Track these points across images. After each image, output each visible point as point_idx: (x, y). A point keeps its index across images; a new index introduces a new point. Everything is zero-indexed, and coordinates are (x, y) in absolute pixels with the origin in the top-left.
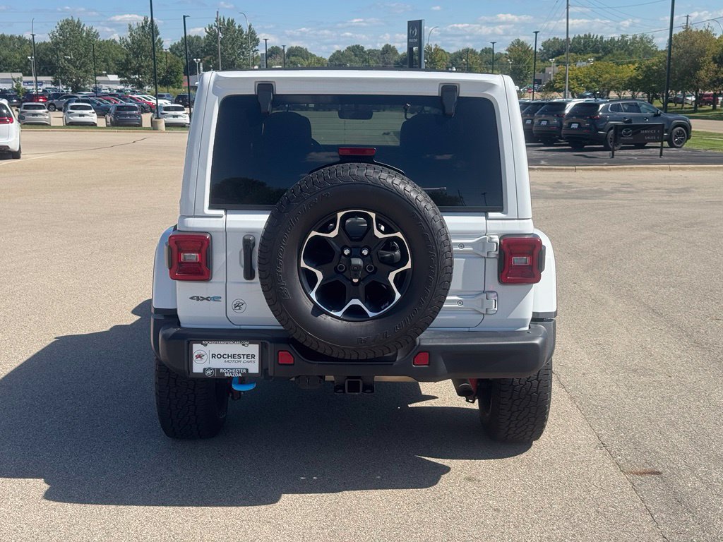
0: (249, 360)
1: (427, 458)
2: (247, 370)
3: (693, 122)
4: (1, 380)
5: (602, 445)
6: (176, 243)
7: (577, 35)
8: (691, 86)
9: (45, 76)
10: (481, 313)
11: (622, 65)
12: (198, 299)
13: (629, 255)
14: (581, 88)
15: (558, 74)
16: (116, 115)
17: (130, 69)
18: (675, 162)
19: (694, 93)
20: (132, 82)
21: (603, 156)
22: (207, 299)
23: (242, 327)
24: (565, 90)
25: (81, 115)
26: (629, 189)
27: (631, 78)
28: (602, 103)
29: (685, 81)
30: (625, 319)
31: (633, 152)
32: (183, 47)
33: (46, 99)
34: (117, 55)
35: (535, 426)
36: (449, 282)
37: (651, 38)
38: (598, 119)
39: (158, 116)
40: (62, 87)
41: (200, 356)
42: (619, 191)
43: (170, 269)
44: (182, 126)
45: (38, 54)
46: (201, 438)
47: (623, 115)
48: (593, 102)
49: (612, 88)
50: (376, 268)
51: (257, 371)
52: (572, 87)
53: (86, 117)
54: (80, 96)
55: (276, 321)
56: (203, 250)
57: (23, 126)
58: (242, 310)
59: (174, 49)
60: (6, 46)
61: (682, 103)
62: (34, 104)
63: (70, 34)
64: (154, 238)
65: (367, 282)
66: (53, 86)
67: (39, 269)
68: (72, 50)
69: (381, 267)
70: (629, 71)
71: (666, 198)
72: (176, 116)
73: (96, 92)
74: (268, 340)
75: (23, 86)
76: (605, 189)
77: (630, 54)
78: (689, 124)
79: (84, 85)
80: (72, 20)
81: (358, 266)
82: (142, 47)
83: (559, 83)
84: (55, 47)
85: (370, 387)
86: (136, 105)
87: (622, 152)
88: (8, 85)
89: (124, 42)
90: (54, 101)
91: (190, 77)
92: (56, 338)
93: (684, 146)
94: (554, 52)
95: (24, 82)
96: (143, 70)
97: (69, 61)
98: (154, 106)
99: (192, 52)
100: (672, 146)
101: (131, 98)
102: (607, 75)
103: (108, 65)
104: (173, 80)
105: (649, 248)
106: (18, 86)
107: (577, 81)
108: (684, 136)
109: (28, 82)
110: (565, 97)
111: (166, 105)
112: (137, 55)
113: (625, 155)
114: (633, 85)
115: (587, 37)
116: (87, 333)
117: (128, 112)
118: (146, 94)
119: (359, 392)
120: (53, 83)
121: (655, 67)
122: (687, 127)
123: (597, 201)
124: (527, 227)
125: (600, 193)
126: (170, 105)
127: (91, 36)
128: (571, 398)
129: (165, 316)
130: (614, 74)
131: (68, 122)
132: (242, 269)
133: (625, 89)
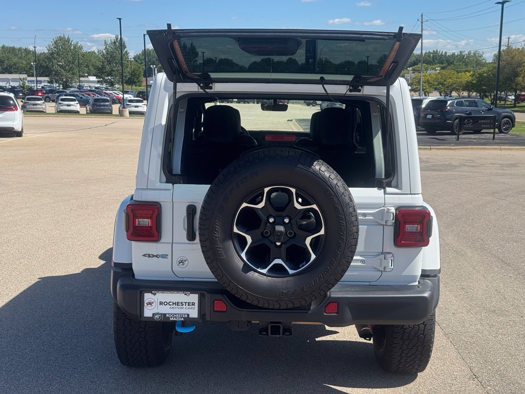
0: (190, 307)
1: (332, 387)
2: (188, 315)
3: (516, 114)
4: (1, 308)
5: (474, 377)
6: (132, 211)
7: (428, 51)
8: (512, 88)
9: (44, 76)
10: (380, 271)
11: (461, 72)
12: (149, 256)
13: (479, 216)
14: (431, 89)
15: (414, 79)
16: (93, 105)
17: (105, 72)
18: (504, 144)
19: (514, 93)
20: (106, 81)
21: (450, 139)
22: (156, 256)
23: (185, 279)
24: (419, 90)
25: (68, 105)
26: (471, 164)
27: (468, 82)
28: (449, 100)
29: (508, 85)
30: (481, 268)
31: (472, 136)
32: (143, 57)
33: (43, 93)
34: (95, 62)
35: (421, 361)
36: (356, 246)
37: (481, 53)
38: (446, 111)
39: (124, 106)
40: (56, 85)
41: (150, 303)
42: (465, 165)
43: (127, 232)
44: (142, 114)
45: (39, 61)
46: (150, 366)
47: (465, 109)
48: (443, 99)
49: (454, 89)
50: (295, 234)
51: (197, 317)
52: (425, 88)
53: (72, 107)
54: (68, 92)
55: (211, 275)
56: (154, 216)
57: (26, 113)
58: (185, 266)
59: (137, 58)
60: (16, 55)
61: (505, 100)
62: (35, 97)
63: (62, 47)
64: (118, 198)
65: (288, 245)
66: (49, 84)
67: (30, 221)
68: (63, 58)
69: (299, 232)
70: (466, 77)
71: (500, 171)
72: (137, 107)
73: (79, 89)
74: (205, 291)
75: (27, 84)
76: (454, 164)
77: (466, 65)
78: (514, 116)
79: (71, 84)
80: (64, 37)
81: (281, 232)
82: (114, 56)
83: (415, 85)
84: (51, 56)
85: (288, 330)
86: (108, 98)
87: (464, 136)
88: (16, 83)
89: (100, 53)
90: (49, 95)
91: (148, 78)
92: (39, 279)
93: (510, 132)
94: (411, 63)
95: (28, 81)
96: (114, 73)
97: (61, 66)
98: (121, 99)
99: (150, 61)
100: (501, 132)
101: (105, 93)
102: (450, 80)
103: (89, 69)
104: (136, 80)
105: (493, 210)
106: (24, 84)
107: (428, 83)
108: (510, 125)
109: (31, 81)
110: (420, 96)
111: (130, 99)
112: (110, 63)
113: (467, 138)
114: (468, 87)
115: (435, 53)
116: (64, 274)
117: (102, 104)
118: (116, 90)
119: (279, 334)
120: (49, 82)
121: (485, 75)
122: (512, 119)
123: (449, 173)
124: (418, 201)
125: (450, 167)
126: (133, 98)
127: (77, 49)
128: (445, 334)
129: (122, 269)
130: (455, 79)
131: (58, 110)
132: (186, 232)
133: (463, 90)
